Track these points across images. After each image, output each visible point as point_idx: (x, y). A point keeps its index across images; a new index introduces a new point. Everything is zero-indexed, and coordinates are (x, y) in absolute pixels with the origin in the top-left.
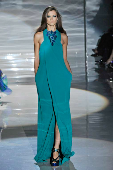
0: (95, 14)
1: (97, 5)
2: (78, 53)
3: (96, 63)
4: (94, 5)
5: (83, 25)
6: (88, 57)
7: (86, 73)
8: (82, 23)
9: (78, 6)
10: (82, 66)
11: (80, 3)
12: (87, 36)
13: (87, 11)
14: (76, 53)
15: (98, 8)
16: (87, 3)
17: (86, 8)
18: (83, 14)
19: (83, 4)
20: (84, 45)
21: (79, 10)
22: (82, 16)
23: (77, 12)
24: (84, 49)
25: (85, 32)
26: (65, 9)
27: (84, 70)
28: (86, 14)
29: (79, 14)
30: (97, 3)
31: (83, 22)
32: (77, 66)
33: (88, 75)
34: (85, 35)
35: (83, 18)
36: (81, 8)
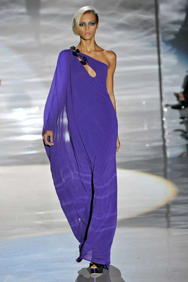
0: (177, 28)
1: (181, 11)
2: (146, 103)
3: (181, 120)
4: (175, 10)
5: (156, 49)
6: (165, 110)
7: (164, 141)
8: (154, 46)
9: (144, 14)
10: (155, 127)
11: (147, 9)
12: (163, 70)
13: (162, 23)
14: (144, 103)
15: (182, 17)
16: (162, 7)
17: (159, 16)
18: (154, 28)
19: (153, 9)
20: (158, 88)
21: (146, 22)
22: (152, 32)
23: (143, 25)
24: (158, 95)
25: (159, 63)
26: (121, 21)
27: (160, 134)
28: (160, 29)
29: (146, 28)
30: (181, 7)
31: (155, 43)
32: (146, 128)
33: (167, 144)
34: (160, 69)
35: (155, 36)
36: (151, 17)
